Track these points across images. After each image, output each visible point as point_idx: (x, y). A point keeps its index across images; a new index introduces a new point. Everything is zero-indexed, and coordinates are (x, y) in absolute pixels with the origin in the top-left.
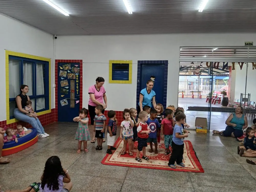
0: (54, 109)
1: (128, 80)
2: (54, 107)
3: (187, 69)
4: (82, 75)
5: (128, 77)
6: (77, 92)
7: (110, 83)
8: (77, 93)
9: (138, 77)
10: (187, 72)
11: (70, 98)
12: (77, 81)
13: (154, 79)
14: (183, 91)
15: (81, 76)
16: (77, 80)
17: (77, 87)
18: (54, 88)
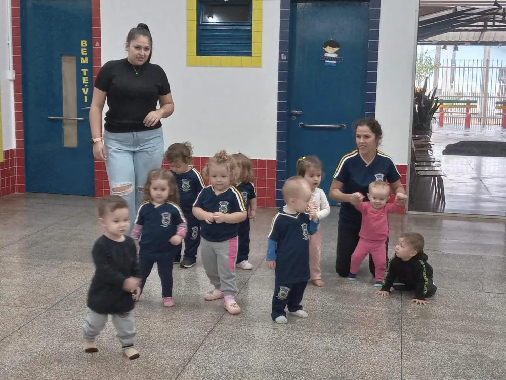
0: (11, 150)
1: (250, 54)
2: (13, 146)
3: (486, 20)
4: (99, 41)
5: (250, 45)
6: (86, 97)
7: (190, 64)
8: (86, 101)
9: (282, 46)
10: (484, 29)
11: (62, 116)
12: (84, 61)
13: (336, 52)
14: (468, 102)
15: (97, 44)
16: (84, 56)
17: (85, 80)
18: (12, 85)
